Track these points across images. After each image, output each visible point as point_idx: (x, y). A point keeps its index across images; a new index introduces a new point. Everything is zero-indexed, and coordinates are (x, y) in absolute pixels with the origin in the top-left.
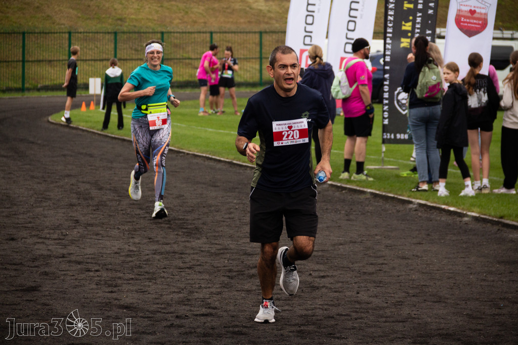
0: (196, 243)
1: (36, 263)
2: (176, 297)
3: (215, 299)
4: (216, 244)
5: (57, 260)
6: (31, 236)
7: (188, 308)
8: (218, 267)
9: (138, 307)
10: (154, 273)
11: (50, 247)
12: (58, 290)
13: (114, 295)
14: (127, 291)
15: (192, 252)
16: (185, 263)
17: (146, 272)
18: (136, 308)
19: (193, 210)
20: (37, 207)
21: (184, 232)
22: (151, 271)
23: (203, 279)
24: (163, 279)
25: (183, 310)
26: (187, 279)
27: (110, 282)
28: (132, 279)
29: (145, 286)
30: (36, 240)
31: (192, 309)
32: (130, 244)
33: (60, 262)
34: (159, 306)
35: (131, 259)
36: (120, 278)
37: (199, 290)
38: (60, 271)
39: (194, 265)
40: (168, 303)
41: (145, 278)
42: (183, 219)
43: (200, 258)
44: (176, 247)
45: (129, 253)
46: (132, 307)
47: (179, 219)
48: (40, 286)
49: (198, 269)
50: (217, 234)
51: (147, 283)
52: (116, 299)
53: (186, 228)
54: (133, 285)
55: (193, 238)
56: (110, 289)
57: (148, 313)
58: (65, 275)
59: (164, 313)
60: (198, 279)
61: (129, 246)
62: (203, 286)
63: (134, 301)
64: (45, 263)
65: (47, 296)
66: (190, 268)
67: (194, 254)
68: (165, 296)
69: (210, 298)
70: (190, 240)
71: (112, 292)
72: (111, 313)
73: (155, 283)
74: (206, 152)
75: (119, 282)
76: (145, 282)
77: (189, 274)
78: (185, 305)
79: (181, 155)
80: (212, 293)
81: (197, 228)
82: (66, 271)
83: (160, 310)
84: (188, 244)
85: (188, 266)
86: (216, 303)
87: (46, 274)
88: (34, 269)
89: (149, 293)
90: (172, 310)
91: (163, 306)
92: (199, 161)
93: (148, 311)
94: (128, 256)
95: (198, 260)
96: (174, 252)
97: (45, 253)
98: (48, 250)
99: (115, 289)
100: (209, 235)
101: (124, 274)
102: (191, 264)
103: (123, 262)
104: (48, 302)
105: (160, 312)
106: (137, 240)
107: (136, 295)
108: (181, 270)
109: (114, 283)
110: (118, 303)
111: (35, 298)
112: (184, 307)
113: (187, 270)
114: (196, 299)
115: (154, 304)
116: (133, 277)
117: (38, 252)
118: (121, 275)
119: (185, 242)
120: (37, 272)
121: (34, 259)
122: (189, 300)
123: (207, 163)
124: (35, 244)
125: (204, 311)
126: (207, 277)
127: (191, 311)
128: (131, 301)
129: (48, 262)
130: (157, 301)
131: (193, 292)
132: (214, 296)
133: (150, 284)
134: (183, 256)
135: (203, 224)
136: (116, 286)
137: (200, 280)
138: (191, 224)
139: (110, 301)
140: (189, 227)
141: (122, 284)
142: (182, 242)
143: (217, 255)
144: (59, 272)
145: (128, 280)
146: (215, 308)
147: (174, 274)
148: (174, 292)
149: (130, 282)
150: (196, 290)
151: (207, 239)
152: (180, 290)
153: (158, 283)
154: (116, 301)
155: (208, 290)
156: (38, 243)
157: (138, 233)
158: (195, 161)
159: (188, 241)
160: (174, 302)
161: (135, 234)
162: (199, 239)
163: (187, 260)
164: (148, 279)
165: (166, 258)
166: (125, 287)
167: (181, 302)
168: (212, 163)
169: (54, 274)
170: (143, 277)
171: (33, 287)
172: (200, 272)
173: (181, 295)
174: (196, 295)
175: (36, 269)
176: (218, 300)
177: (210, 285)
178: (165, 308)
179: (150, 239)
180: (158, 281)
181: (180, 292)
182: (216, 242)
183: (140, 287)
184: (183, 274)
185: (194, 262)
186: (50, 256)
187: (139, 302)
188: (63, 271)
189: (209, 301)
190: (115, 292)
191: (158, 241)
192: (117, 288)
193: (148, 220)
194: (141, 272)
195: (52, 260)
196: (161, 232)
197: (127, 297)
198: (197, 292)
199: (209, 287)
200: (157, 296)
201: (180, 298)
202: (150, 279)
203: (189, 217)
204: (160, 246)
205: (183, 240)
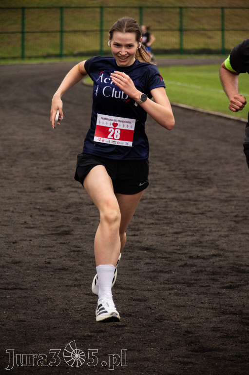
0: (208, 191)
1: (70, 210)
2: (190, 239)
3: (223, 241)
4: (225, 192)
5: (87, 207)
6: (66, 186)
7: (200, 249)
8: (226, 213)
9: (157, 248)
10: (171, 218)
11: (82, 196)
12: (87, 233)
13: (136, 238)
14: (148, 235)
15: (204, 199)
16: (198, 209)
17: (165, 218)
18: (155, 249)
19: (206, 162)
20: (71, 160)
21: (198, 182)
22: (169, 216)
23: (213, 224)
24: (179, 224)
25: (195, 251)
26: (200, 224)
27: (133, 227)
28: (153, 224)
29: (163, 230)
30: (69, 189)
31: (203, 250)
32: (152, 192)
33: (90, 209)
34: (175, 248)
35: (151, 206)
36: (142, 223)
37: (210, 234)
38: (90, 216)
39: (206, 211)
40: (183, 245)
41: (164, 223)
42: (197, 170)
43: (211, 205)
44: (190, 195)
45: (151, 201)
46: (152, 249)
47: (194, 170)
48: (73, 231)
49: (209, 214)
50: (226, 184)
51: (165, 228)
52: (138, 242)
53: (200, 178)
54: (153, 229)
55: (206, 186)
56: (133, 233)
57: (165, 254)
58: (94, 220)
59: (179, 254)
60: (209, 224)
61: (151, 194)
62: (213, 229)
63: (154, 243)
64: (77, 210)
65: (78, 239)
66: (202, 214)
67: (206, 201)
68: (180, 239)
69: (218, 241)
70: (202, 189)
71: (134, 235)
72: (133, 254)
73: (172, 227)
74: (218, 111)
75: (141, 226)
76: (164, 226)
77: (201, 219)
78: (197, 247)
79: (197, 113)
80: (220, 236)
81: (209, 179)
82: (95, 216)
83: (175, 251)
84: (201, 193)
85: (201, 212)
86: (224, 245)
87: (78, 219)
88: (67, 215)
89: (166, 236)
90: (186, 251)
91: (178, 248)
92: (213, 119)
93: (165, 252)
94: (149, 203)
95: (209, 207)
96: (189, 200)
97: (78, 200)
98: (80, 198)
99: (137, 233)
100: (219, 184)
101: (146, 219)
102: (203, 210)
103: (145, 208)
104: (79, 244)
105: (176, 253)
106: (157, 189)
107: (155, 238)
108: (195, 216)
109: (137, 227)
110: (140, 245)
111: (68, 241)
112: (196, 248)
113: (200, 215)
114: (207, 241)
115: (171, 246)
116: (153, 222)
117: (71, 201)
118: (143, 220)
119: (199, 190)
120: (70, 217)
121: (69, 206)
122: (201, 242)
123: (219, 120)
124: (69, 192)
125: (213, 252)
126: (217, 221)
127: (202, 252)
128: (151, 243)
129: (80, 208)
130: (174, 243)
131: (205, 235)
132: (223, 238)
133: (168, 228)
134: (196, 203)
135: (215, 174)
136: (138, 230)
137: (211, 224)
138: (204, 175)
139: (133, 243)
140: (203, 177)
141: (144, 228)
142: (196, 190)
143: (226, 201)
144: (89, 218)
145: (148, 225)
146: (222, 250)
147: (188, 219)
148: (188, 235)
149: (151, 226)
150: (208, 233)
151: (218, 188)
152: (194, 233)
153: (175, 227)
154: (138, 244)
155: (217, 233)
156: (72, 192)
157: (158, 182)
158: (209, 118)
159: (201, 190)
160: (188, 244)
161: (156, 184)
162: (210, 188)
163: (200, 206)
164: (166, 223)
165: (182, 205)
166: (146, 231)
167: (194, 244)
168: (223, 121)
169: (85, 219)
170: (162, 222)
171: (66, 231)
172: (211, 217)
173: (194, 238)
174: (207, 238)
175: (69, 215)
176: (226, 242)
177: (219, 229)
178: (180, 250)
179: (169, 188)
180: (175, 225)
181: (193, 235)
182: (225, 190)
183: (158, 231)
184: (196, 219)
185: (206, 209)
186: (81, 203)
187: (158, 244)
188: (93, 217)
189: (218, 243)
190: (137, 235)
191: (175, 190)
192: (139, 232)
193: (168, 171)
194: (160, 218)
195: (83, 207)
196: (179, 182)
197: (147, 240)
198: (208, 235)
199: (218, 231)
200: (173, 239)
201: (193, 240)
202: (168, 224)
203: (202, 169)
204: (177, 194)
205: (197, 188)
